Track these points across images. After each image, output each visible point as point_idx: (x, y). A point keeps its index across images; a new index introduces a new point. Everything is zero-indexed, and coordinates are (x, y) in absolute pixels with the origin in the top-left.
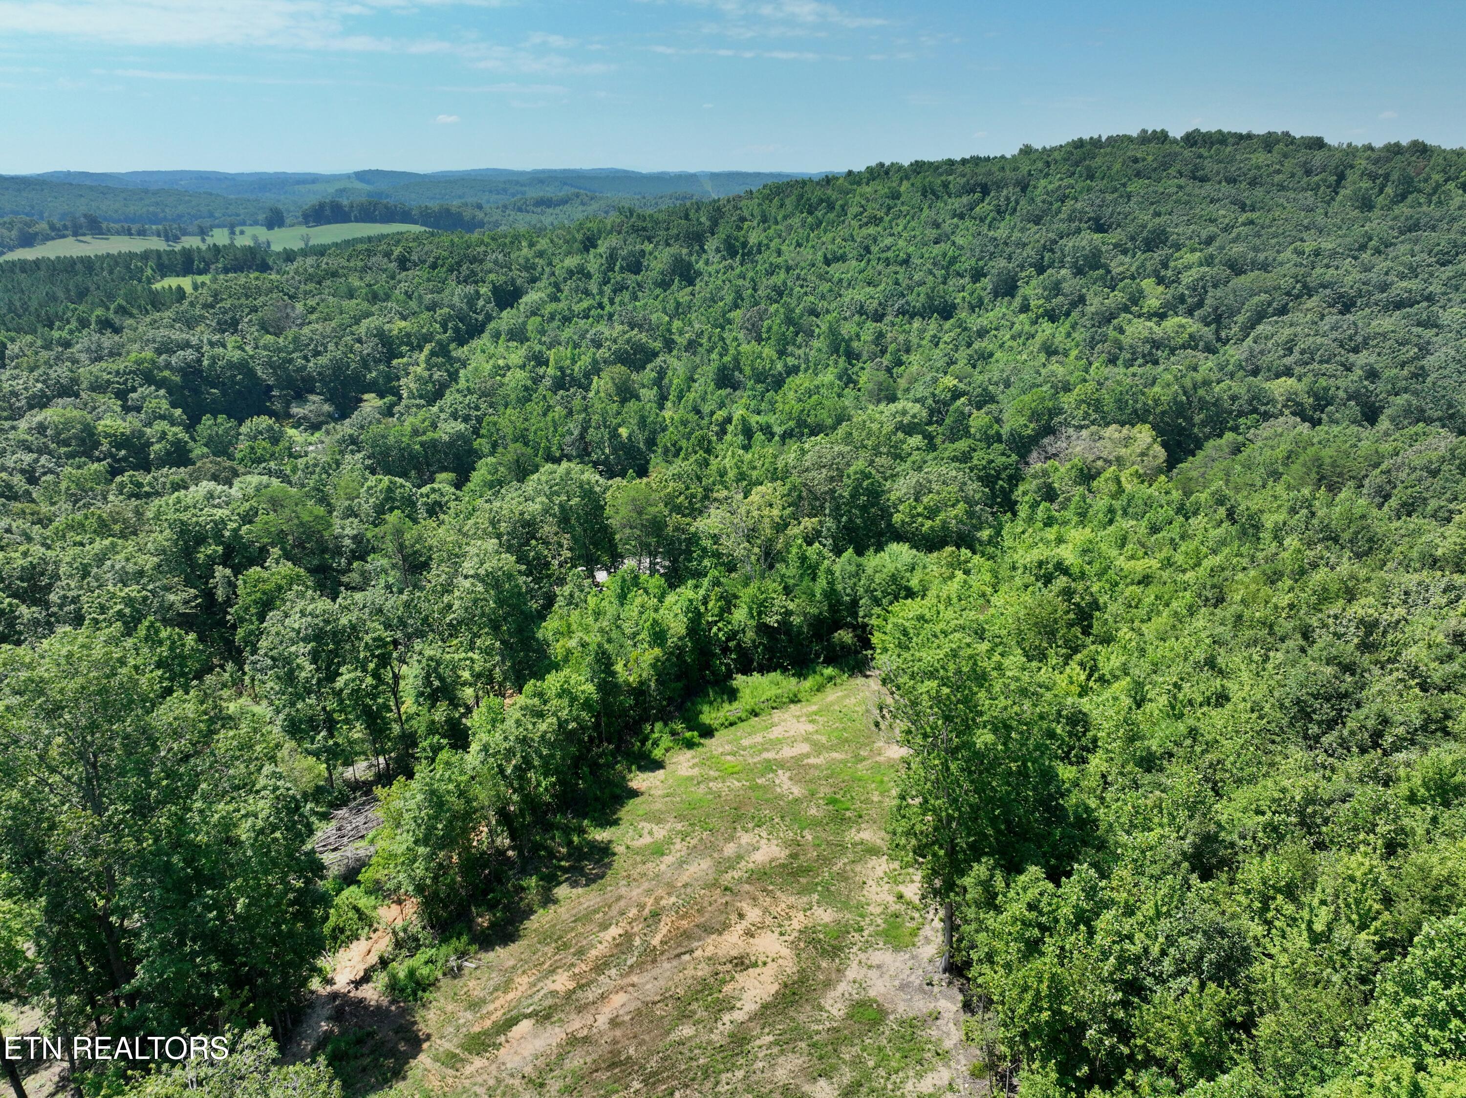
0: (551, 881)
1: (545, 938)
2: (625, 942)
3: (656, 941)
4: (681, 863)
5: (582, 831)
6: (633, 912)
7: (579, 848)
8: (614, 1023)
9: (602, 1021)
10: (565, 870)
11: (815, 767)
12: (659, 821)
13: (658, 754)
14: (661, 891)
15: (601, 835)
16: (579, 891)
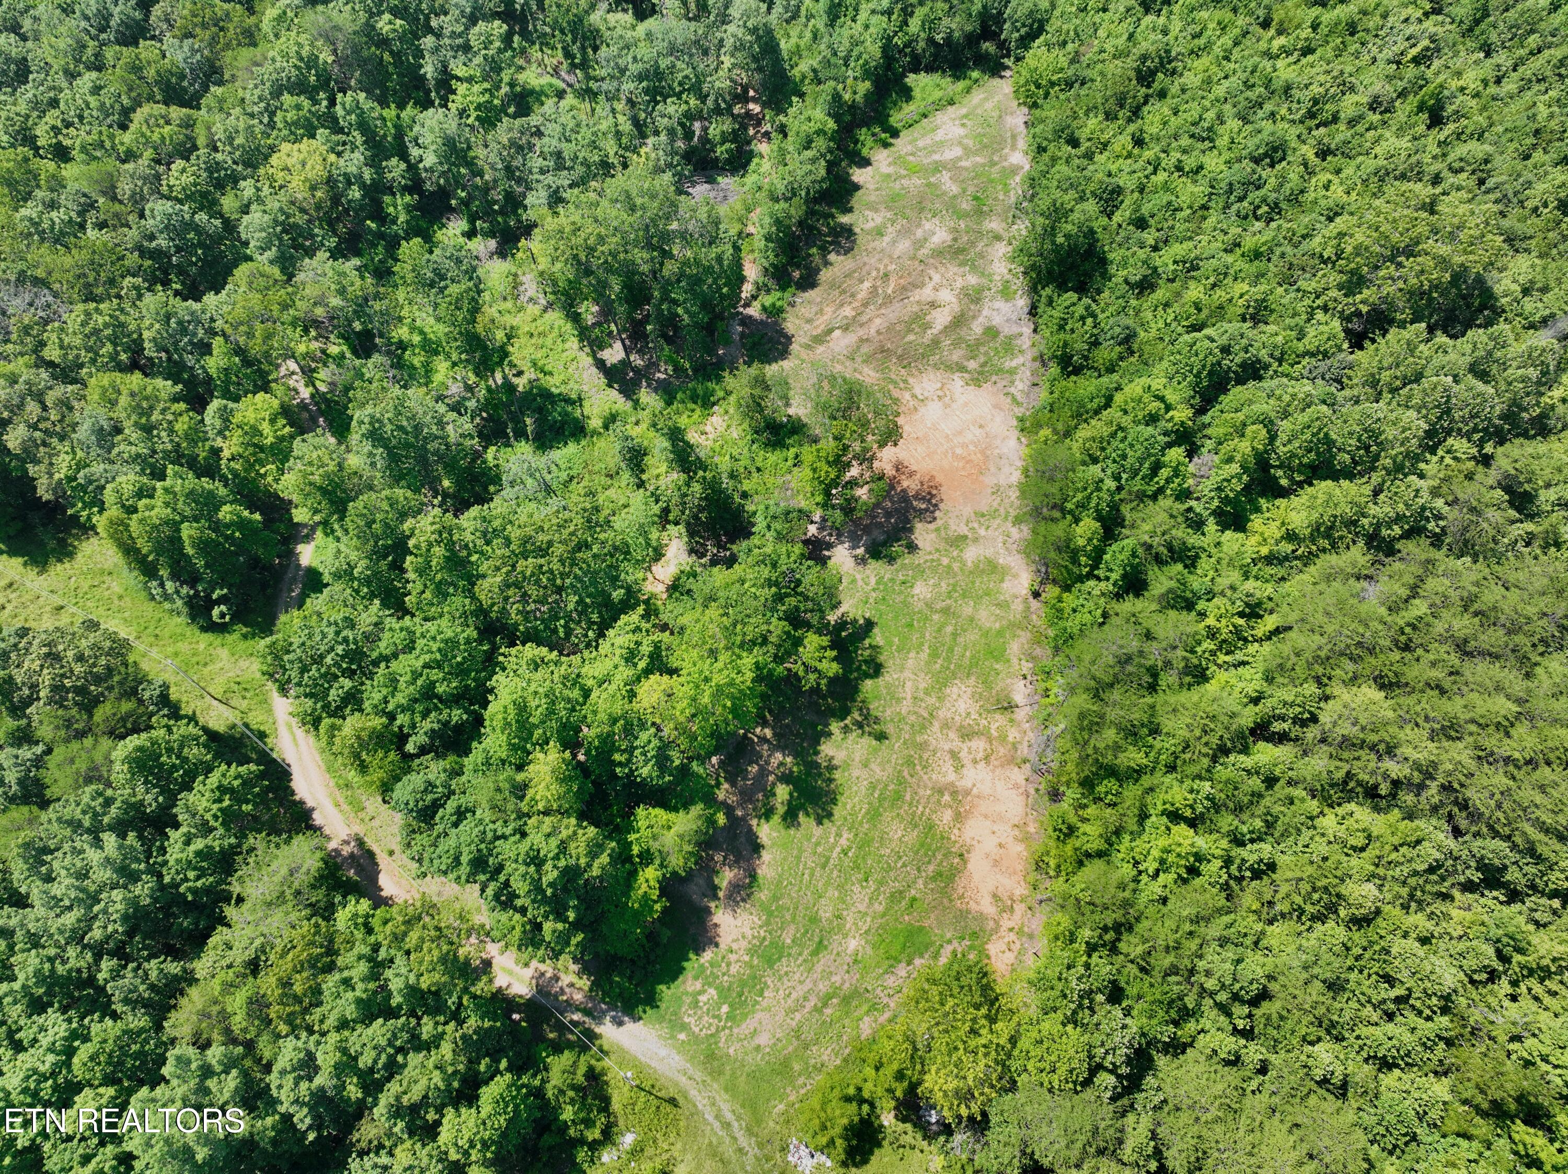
0: (824, 251)
1: (833, 285)
2: (874, 290)
3: (889, 291)
4: (894, 242)
5: (833, 217)
6: (874, 274)
7: (834, 229)
8: (879, 332)
9: (873, 331)
10: (831, 243)
11: (966, 169)
12: (877, 210)
13: (865, 152)
14: (886, 261)
15: (845, 219)
16: (842, 258)
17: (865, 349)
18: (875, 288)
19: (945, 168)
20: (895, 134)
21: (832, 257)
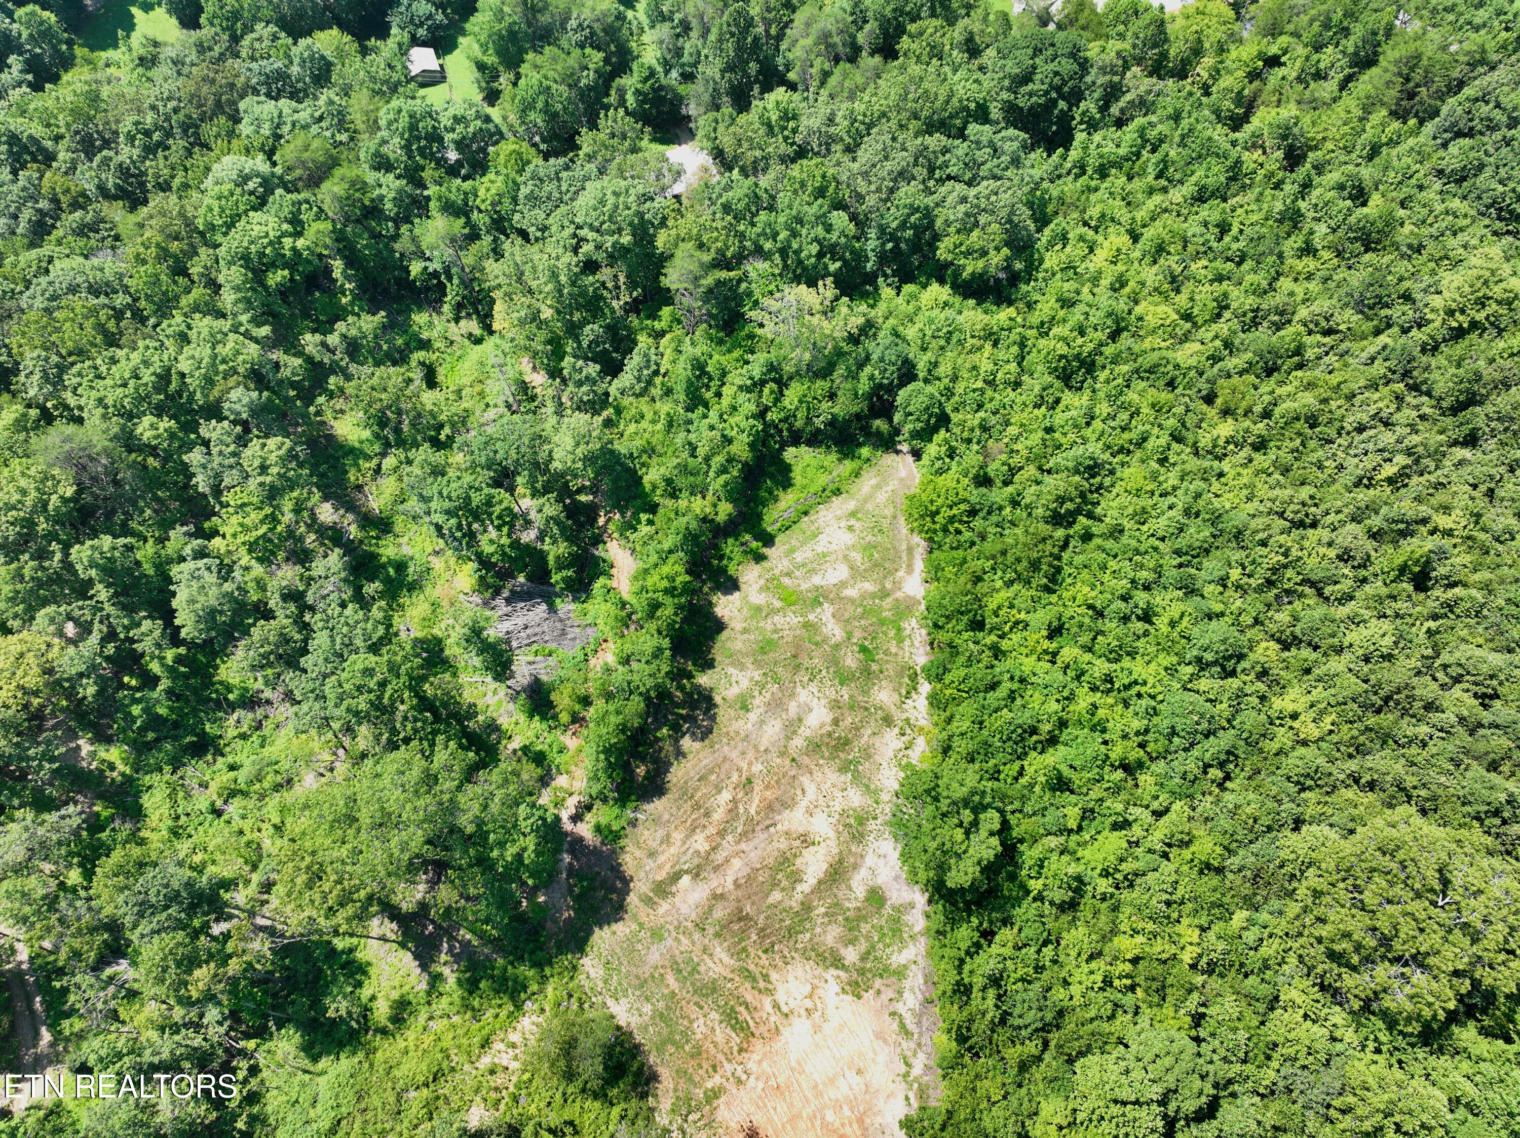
1: (685, 793)
2: (733, 811)
4: (762, 722)
5: (690, 676)
6: (735, 777)
7: (690, 695)
8: (736, 884)
9: (729, 881)
10: (685, 719)
11: (852, 601)
12: (742, 667)
13: (732, 570)
14: (751, 755)
15: (703, 679)
16: (697, 745)
17: (719, 913)
18: (734, 801)
19: (826, 597)
20: (768, 540)
21: (686, 743)
